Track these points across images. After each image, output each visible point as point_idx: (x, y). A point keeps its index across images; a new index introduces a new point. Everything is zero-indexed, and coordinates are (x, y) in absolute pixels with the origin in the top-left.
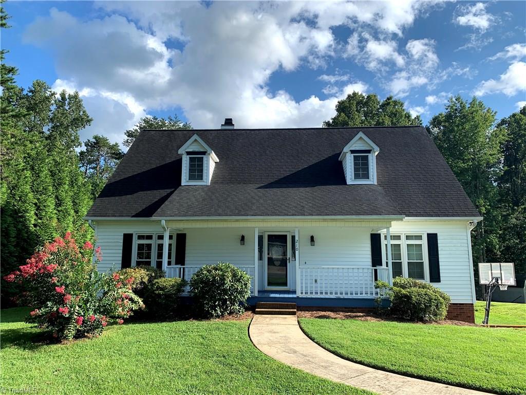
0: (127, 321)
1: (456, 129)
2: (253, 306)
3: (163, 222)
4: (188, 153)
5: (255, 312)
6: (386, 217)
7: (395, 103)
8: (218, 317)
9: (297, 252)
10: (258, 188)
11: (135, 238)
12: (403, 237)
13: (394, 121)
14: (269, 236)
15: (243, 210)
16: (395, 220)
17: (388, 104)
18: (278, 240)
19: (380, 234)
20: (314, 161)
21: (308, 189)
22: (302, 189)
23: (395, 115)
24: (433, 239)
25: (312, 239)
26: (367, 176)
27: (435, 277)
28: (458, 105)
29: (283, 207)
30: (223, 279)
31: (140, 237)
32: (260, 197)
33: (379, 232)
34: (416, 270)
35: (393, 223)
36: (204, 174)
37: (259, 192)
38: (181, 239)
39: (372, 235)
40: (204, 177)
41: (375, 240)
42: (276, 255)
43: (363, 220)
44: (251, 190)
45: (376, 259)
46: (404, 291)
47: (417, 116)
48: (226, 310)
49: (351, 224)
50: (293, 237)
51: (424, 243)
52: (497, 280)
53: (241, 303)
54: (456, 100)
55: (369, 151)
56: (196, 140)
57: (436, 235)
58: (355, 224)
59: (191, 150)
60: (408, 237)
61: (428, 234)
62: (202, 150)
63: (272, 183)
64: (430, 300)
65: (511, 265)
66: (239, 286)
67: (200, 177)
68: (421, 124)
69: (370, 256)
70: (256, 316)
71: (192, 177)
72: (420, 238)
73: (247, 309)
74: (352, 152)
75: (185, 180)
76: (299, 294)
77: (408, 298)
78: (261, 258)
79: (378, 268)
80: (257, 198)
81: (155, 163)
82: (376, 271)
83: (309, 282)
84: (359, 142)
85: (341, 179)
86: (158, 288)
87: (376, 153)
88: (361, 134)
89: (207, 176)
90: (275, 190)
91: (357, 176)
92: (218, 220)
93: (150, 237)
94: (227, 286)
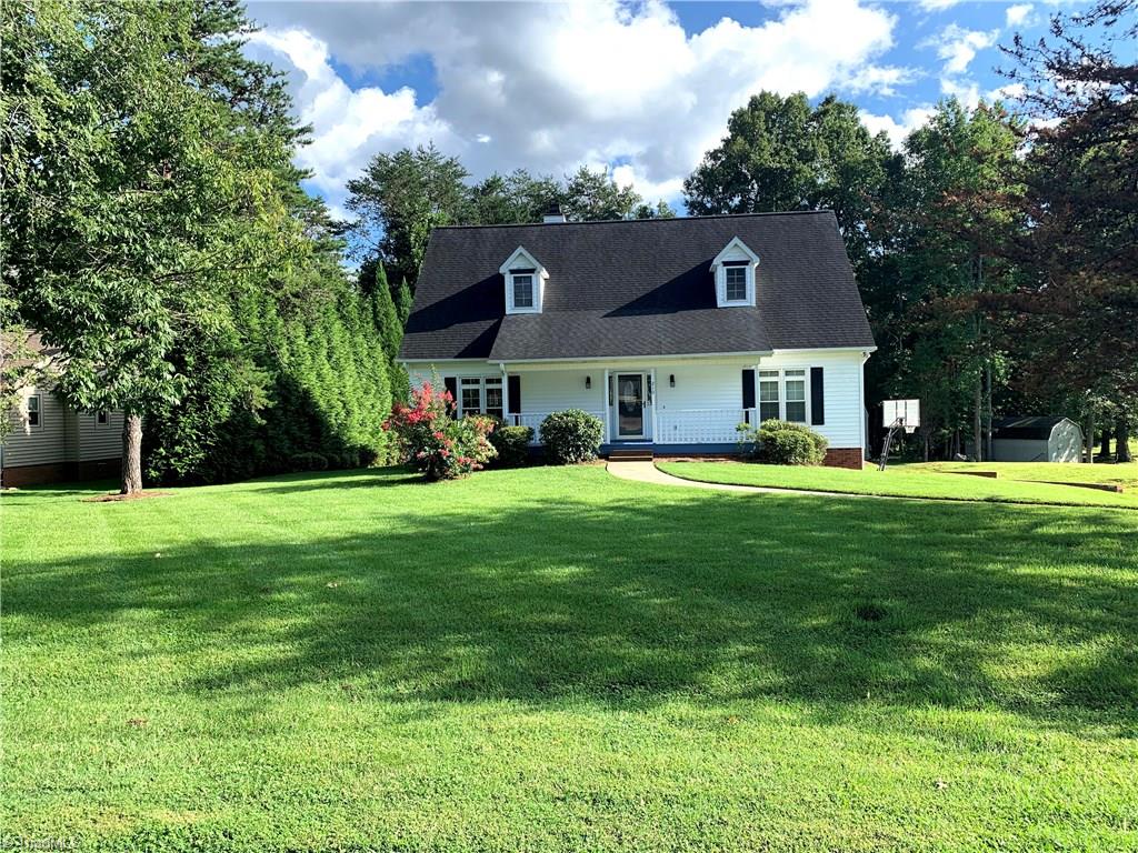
0: (487, 467)
1: (943, 162)
2: (606, 454)
3: (502, 366)
4: (512, 272)
5: (608, 459)
6: (753, 353)
7: (840, 108)
8: (572, 462)
9: (653, 397)
10: (605, 316)
11: (458, 383)
12: (782, 373)
13: (836, 146)
14: (619, 376)
15: (590, 349)
16: (763, 356)
17: (825, 113)
18: (632, 381)
19: (753, 371)
20: (677, 272)
21: (668, 316)
22: (659, 316)
23: (838, 134)
24: (817, 374)
25: (672, 378)
26: (742, 296)
27: (818, 418)
28: (952, 116)
29: (637, 343)
30: (576, 426)
31: (465, 382)
32: (608, 330)
33: (753, 368)
34: (795, 412)
35: (762, 359)
36: (534, 299)
37: (606, 322)
38: (514, 382)
39: (744, 372)
40: (534, 303)
41: (748, 377)
42: (629, 399)
43: (728, 357)
44: (595, 318)
45: (748, 400)
46: (769, 434)
47: (882, 132)
48: (580, 458)
49: (714, 362)
50: (649, 377)
51: (807, 379)
52: (901, 420)
53: (594, 450)
54: (949, 106)
55: (746, 263)
56: (521, 254)
57: (821, 369)
58: (720, 362)
59: (515, 267)
60: (788, 373)
61: (812, 369)
62: (530, 267)
63: (622, 308)
64: (796, 441)
65: (916, 402)
66: (592, 432)
67: (529, 303)
68: (888, 147)
69: (741, 397)
70: (609, 463)
71: (518, 303)
72: (802, 373)
73: (601, 457)
74: (725, 264)
75: (510, 308)
76: (655, 441)
77: (773, 440)
78: (611, 404)
79: (750, 409)
80: (605, 332)
81: (466, 282)
82: (747, 413)
83: (667, 429)
84: (736, 250)
85: (709, 300)
86: (509, 436)
87: (756, 265)
88: (736, 240)
89: (538, 301)
90: (626, 319)
91: (730, 296)
92: (562, 362)
93: (476, 381)
94: (580, 432)
